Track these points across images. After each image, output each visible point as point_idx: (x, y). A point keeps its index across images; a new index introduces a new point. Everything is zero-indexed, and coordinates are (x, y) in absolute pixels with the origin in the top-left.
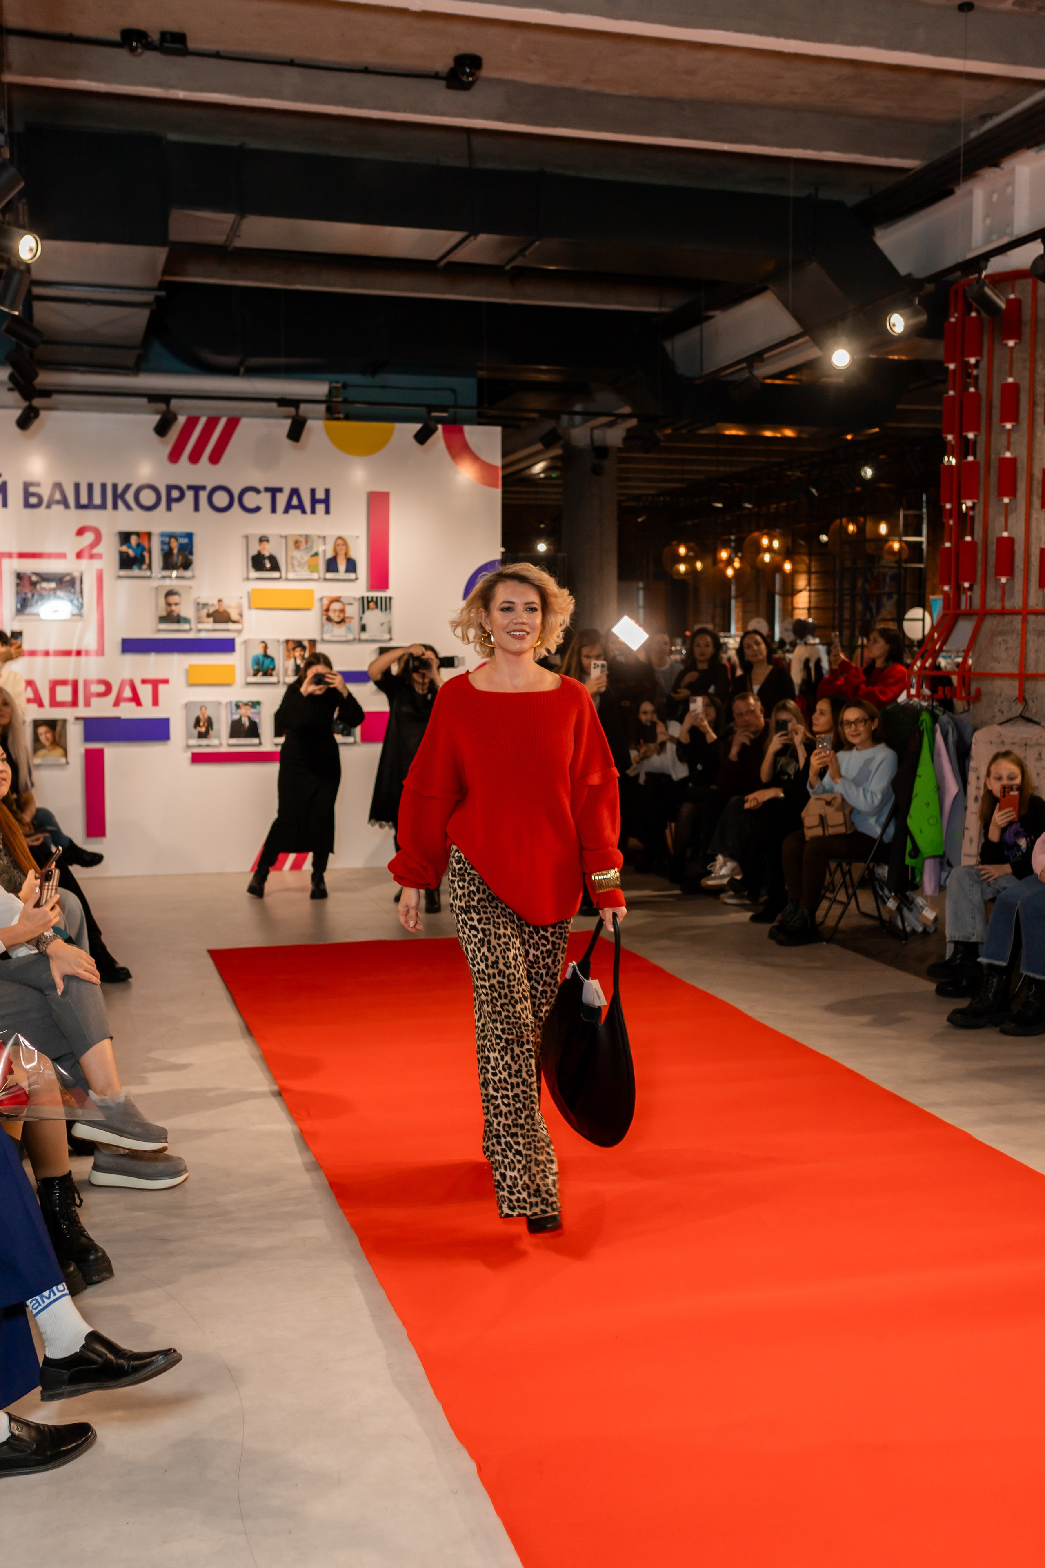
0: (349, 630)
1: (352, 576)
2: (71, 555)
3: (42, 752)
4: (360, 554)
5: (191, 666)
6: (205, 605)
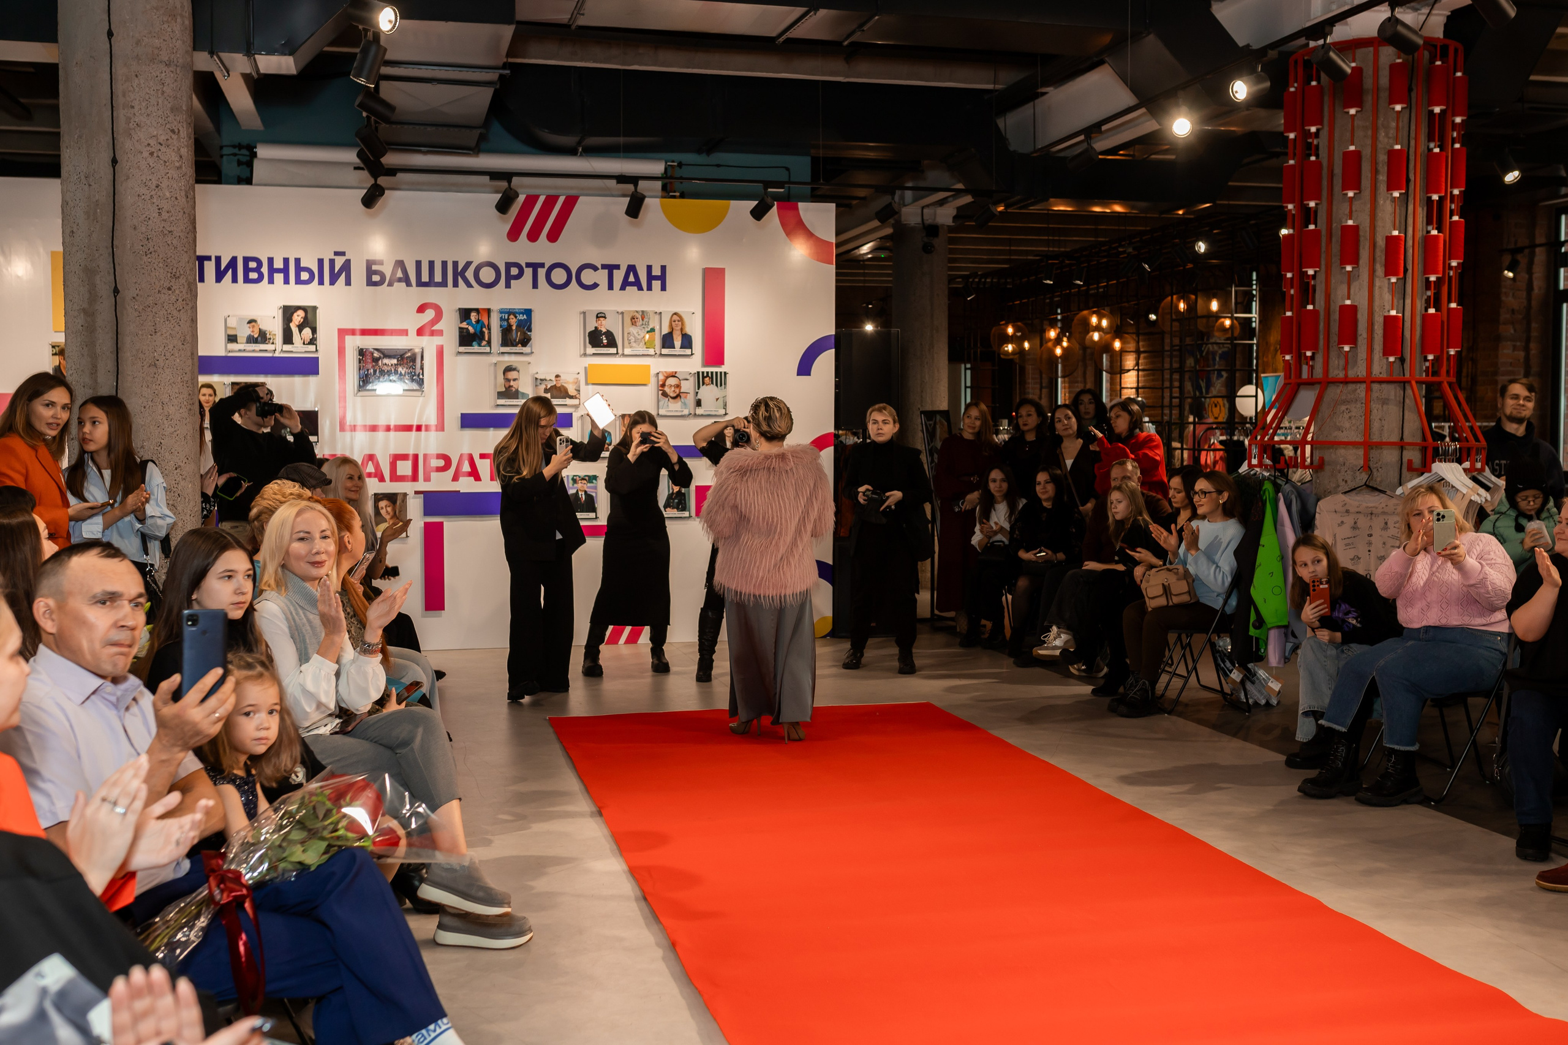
0: (685, 404)
1: (688, 352)
2: (413, 332)
3: (382, 526)
4: (696, 329)
6: (543, 379)
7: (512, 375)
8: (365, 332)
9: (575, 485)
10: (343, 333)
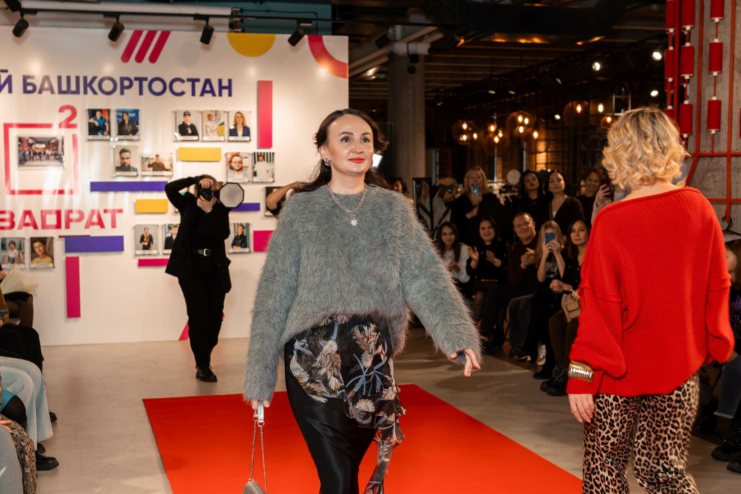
1: (247, 138)
3: (37, 259)
4: (253, 123)
5: (137, 200)
6: (147, 159)
7: (126, 155)
8: (21, 126)
10: (7, 127)
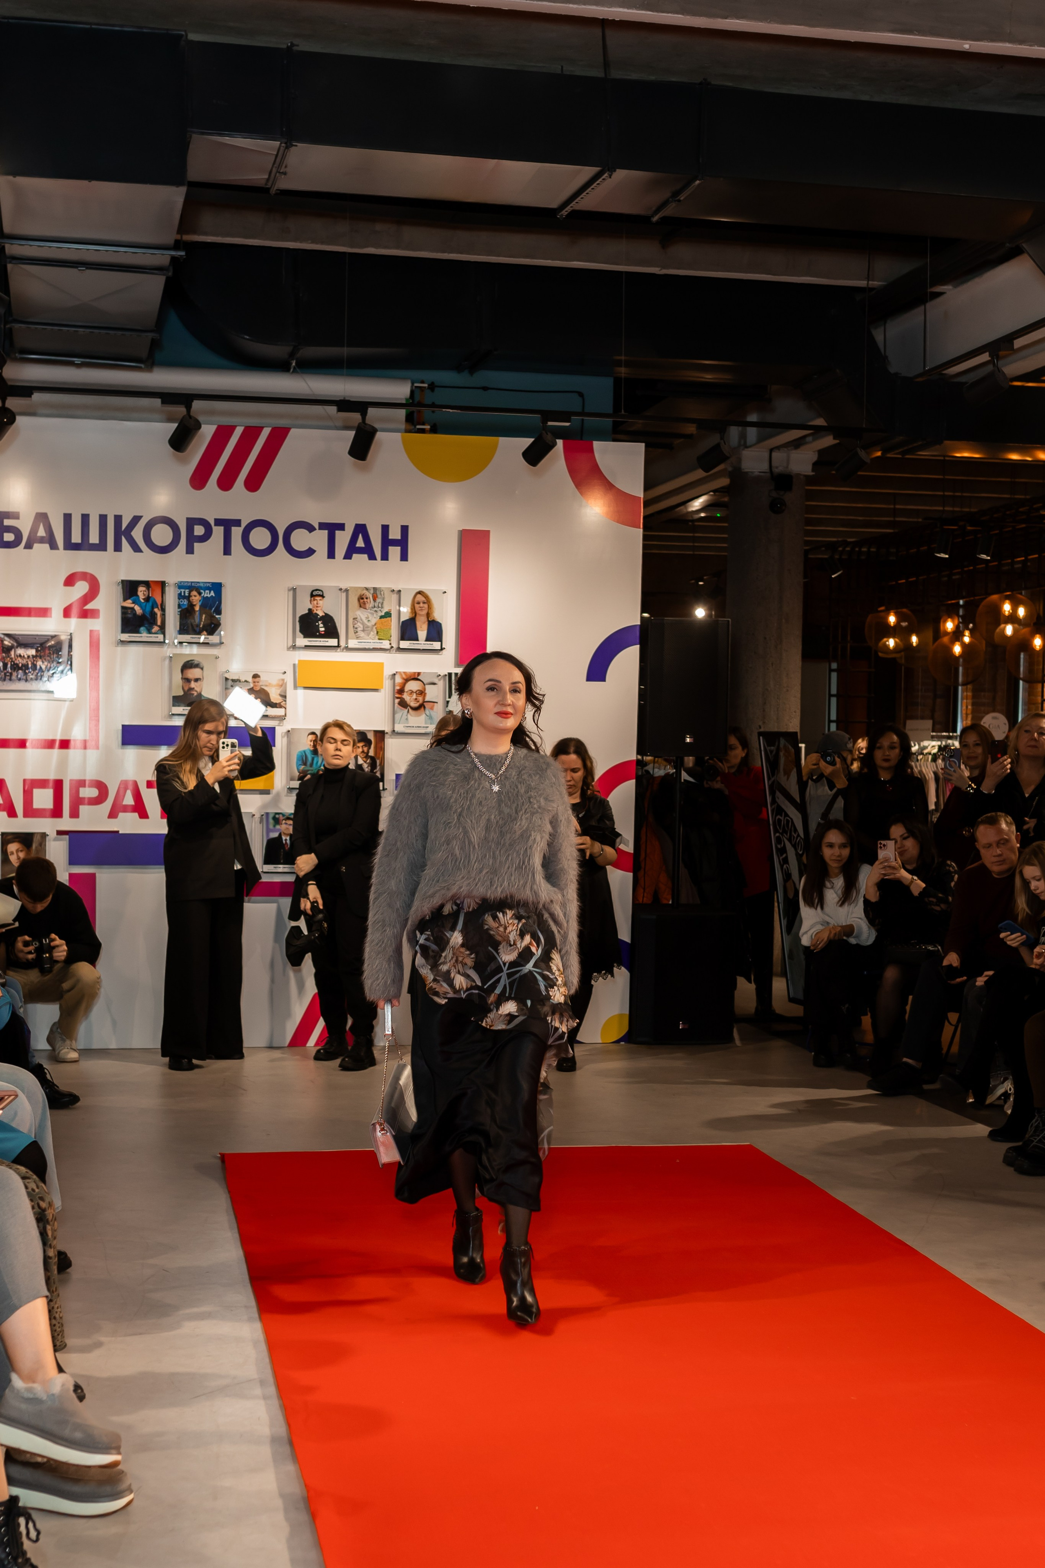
0: (430, 717)
2: (57, 613)
4: (448, 615)
6: (235, 682)
7: (193, 673)
9: (278, 827)
